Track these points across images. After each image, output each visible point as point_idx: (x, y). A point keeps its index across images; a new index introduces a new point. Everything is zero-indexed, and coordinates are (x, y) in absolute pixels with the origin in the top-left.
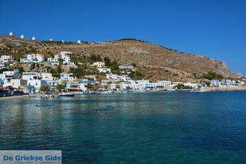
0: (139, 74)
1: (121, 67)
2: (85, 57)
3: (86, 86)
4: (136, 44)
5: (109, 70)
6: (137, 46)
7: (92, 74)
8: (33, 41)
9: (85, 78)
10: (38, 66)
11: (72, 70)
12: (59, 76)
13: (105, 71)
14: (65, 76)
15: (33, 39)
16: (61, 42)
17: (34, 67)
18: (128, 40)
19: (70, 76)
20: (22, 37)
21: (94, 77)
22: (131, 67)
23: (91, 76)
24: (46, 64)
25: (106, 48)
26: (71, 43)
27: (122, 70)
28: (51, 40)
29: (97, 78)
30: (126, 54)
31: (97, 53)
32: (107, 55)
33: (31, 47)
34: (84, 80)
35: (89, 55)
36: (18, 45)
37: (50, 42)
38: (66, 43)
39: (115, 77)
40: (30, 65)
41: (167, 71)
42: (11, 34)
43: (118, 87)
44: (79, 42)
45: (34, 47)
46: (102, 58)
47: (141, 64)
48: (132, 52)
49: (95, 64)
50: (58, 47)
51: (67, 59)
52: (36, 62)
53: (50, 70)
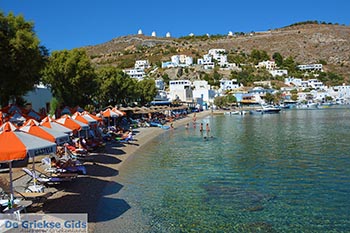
0: (333, 77)
1: (302, 67)
2: (244, 55)
3: (262, 98)
4: (321, 29)
5: (286, 72)
6: (323, 32)
7: (265, 80)
8: (168, 39)
9: (256, 86)
10: (187, 71)
11: (234, 74)
12: (218, 84)
13: (280, 74)
14: (227, 84)
15: (168, 35)
16: (206, 36)
17: (183, 72)
18: (305, 23)
19: (234, 83)
20: (154, 34)
21: (268, 83)
22: (319, 66)
23: (265, 83)
24: (197, 68)
25: (273, 39)
26: (219, 37)
27: (304, 71)
28: (192, 35)
29: (273, 84)
30: (307, 46)
31: (261, 48)
32: (277, 50)
33: (168, 47)
34: (256, 88)
35: (249, 52)
36: (151, 45)
37: (190, 38)
38: (212, 37)
39: (297, 82)
40: (177, 70)
42: (140, 32)
43: (310, 97)
44: (231, 34)
45: (172, 46)
46: (270, 54)
47: (334, 59)
48: (316, 41)
49: (261, 64)
50: (204, 44)
51: (223, 60)
52: (183, 66)
53: (203, 76)
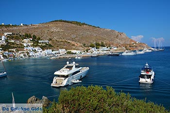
2: (21, 35)
6: (57, 27)
9: (8, 51)
13: (26, 45)
16: (9, 25)
21: (14, 50)
23: (13, 50)
25: (37, 28)
26: (16, 26)
27: (41, 43)
29: (17, 50)
30: (49, 32)
31: (29, 33)
32: (35, 34)
35: (24, 34)
37: (1, 25)
38: (12, 26)
39: (30, 48)
41: (69, 43)
44: (22, 24)
47: (55, 38)
48: (53, 30)
